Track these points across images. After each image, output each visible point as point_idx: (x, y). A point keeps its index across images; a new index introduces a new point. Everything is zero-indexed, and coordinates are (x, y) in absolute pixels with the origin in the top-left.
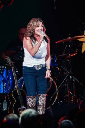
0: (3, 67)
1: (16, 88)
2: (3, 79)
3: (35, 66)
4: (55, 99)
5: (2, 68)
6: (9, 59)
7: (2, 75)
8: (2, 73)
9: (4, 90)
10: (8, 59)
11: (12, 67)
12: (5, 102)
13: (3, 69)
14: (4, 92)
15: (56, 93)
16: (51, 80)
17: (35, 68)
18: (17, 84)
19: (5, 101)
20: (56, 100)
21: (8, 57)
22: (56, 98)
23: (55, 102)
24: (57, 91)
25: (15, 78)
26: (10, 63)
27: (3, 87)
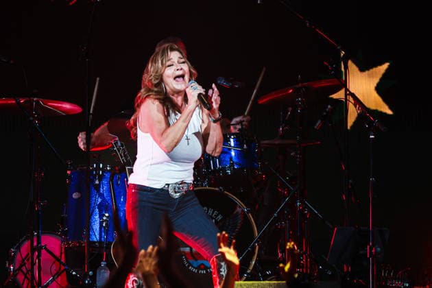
0: (101, 166)
2: (100, 200)
3: (168, 185)
4: (249, 264)
5: (98, 168)
6: (119, 144)
7: (97, 188)
8: (97, 182)
9: (103, 234)
10: (116, 143)
11: (127, 168)
12: (102, 268)
13: (101, 173)
14: (103, 239)
15: (254, 248)
16: (239, 210)
19: (103, 264)
20: (251, 268)
21: (117, 139)
22: (254, 263)
23: (249, 271)
24: (257, 242)
26: (121, 155)
27: (101, 223)
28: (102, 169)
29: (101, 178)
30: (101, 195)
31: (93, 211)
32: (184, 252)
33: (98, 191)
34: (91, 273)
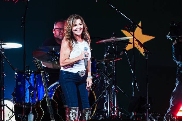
0: (30, 71)
1: (45, 97)
2: (29, 85)
5: (28, 72)
6: (38, 62)
7: (28, 80)
8: (28, 78)
9: (31, 100)
10: (36, 61)
11: (41, 72)
12: (31, 114)
13: (30, 74)
14: (31, 102)
15: (95, 105)
17: (79, 74)
18: (46, 92)
19: (31, 112)
20: (94, 114)
21: (37, 59)
22: (95, 111)
24: (96, 103)
25: (45, 85)
26: (38, 66)
27: (30, 95)
28: (30, 72)
29: (30, 76)
30: (30, 83)
31: (27, 90)
32: (65, 107)
33: (29, 81)
34: (26, 116)
